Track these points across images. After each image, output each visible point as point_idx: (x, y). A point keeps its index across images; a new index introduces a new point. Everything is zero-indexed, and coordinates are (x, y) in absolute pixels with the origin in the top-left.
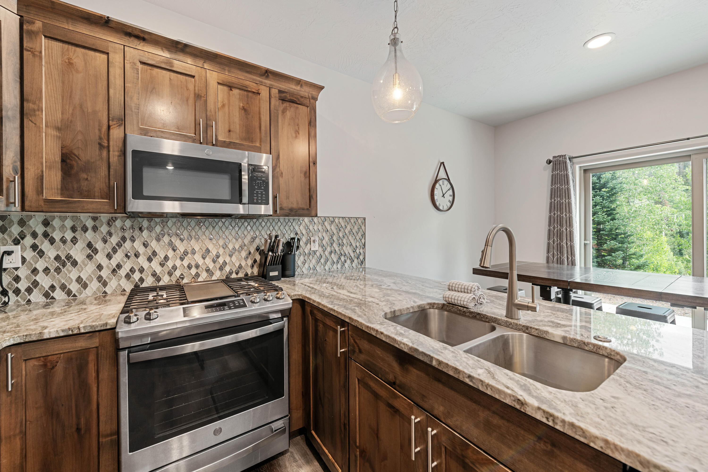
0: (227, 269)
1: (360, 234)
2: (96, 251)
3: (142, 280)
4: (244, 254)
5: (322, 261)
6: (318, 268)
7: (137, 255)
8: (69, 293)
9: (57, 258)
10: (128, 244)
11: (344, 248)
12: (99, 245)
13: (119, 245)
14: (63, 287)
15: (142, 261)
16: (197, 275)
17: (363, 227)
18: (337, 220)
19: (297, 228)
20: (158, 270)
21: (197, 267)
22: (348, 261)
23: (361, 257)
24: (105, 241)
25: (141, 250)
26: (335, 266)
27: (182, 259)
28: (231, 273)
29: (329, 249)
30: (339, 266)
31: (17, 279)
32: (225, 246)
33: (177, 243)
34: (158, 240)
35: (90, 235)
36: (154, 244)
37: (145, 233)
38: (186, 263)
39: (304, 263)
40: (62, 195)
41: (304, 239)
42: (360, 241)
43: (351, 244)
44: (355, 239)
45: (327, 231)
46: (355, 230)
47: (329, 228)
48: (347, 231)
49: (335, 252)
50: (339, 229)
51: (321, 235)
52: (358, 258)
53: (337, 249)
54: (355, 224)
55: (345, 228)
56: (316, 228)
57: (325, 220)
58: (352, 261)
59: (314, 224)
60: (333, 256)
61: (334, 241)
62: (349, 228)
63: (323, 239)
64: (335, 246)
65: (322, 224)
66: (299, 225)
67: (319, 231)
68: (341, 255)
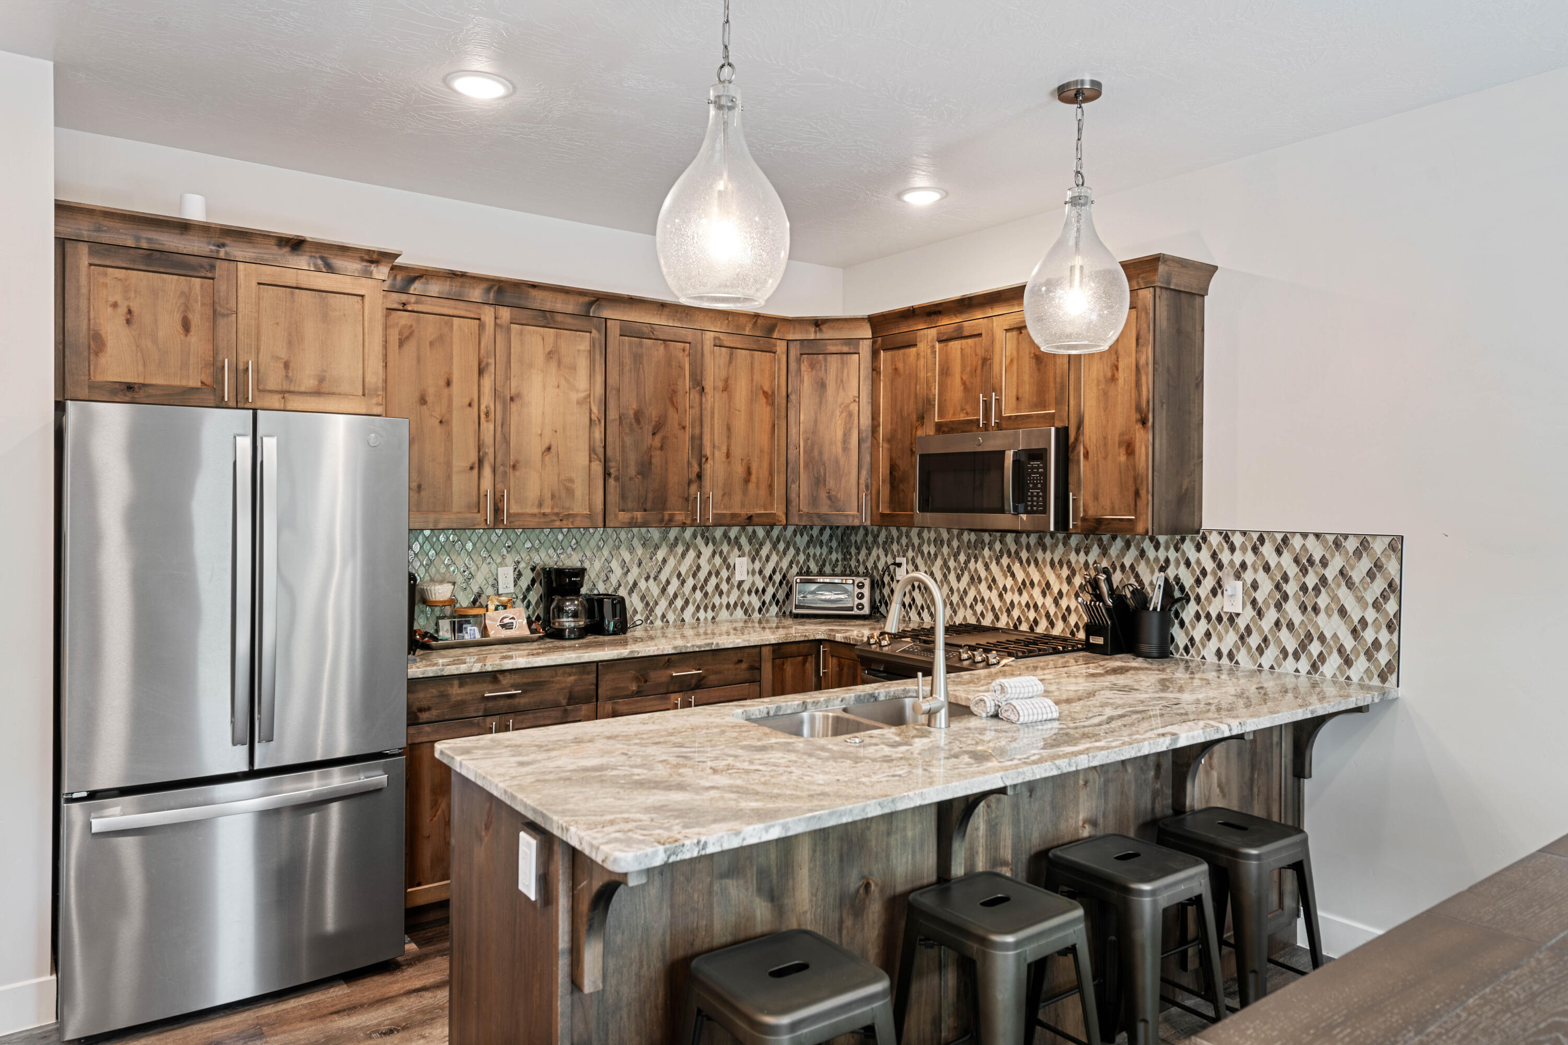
5: (1255, 641)
6: (1242, 657)
19: (1192, 554)
26: (1289, 666)
39: (1207, 635)
41: (1208, 583)
42: (1376, 605)
43: (1343, 612)
44: (1360, 600)
45: (1267, 568)
46: (1358, 573)
47: (1273, 560)
48: (1331, 573)
49: (1290, 626)
50: (1304, 564)
51: (1248, 576)
52: (1369, 655)
53: (1297, 617)
54: (1358, 554)
55: (1324, 563)
56: (1238, 558)
57: (1261, 540)
58: (1348, 662)
59: (1232, 549)
60: (1284, 633)
61: (1286, 597)
62: (1337, 563)
63: (1255, 586)
64: (1291, 609)
65: (1255, 549)
66: (1198, 549)
67: (1243, 566)
68: (1308, 638)
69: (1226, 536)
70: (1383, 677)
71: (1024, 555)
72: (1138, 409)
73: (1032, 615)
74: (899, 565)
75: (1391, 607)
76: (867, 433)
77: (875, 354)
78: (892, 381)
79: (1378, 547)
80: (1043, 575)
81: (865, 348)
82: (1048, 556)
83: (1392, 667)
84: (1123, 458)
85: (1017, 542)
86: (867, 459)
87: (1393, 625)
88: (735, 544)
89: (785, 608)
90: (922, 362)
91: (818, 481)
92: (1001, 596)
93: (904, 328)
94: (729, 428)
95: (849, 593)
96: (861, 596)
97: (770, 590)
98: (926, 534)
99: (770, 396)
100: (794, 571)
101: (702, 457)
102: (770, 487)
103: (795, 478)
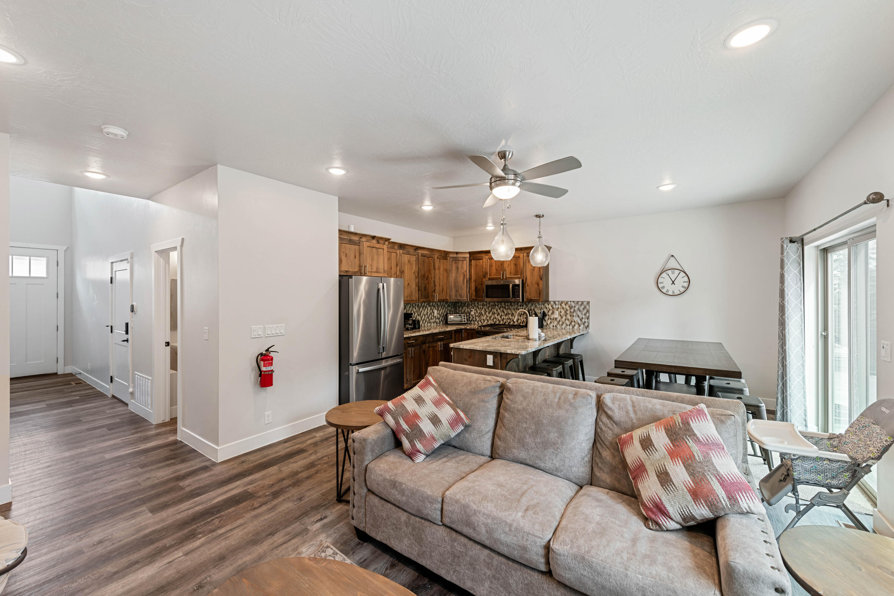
1: (585, 311)
2: (486, 312)
5: (561, 323)
6: (558, 326)
7: (495, 313)
9: (480, 313)
10: (493, 310)
11: (574, 318)
12: (487, 310)
13: (491, 310)
14: (481, 321)
15: (496, 315)
16: (510, 322)
17: (588, 307)
18: (569, 303)
19: (547, 306)
20: (500, 319)
21: (510, 319)
22: (577, 326)
23: (586, 324)
25: (496, 312)
26: (568, 327)
27: (506, 316)
28: (520, 323)
29: (564, 318)
30: (571, 327)
31: (473, 318)
33: (505, 310)
35: (485, 307)
36: (499, 310)
37: (497, 307)
39: (551, 323)
40: (475, 297)
41: (551, 312)
42: (585, 315)
43: (578, 316)
44: (582, 314)
45: (563, 308)
46: (581, 309)
47: (564, 307)
48: (576, 309)
49: (568, 320)
50: (571, 307)
51: (559, 310)
52: (584, 324)
53: (569, 318)
54: (581, 305)
55: (575, 307)
56: (557, 306)
57: (562, 303)
58: (580, 326)
59: (556, 305)
60: (567, 321)
61: (567, 314)
62: (577, 307)
63: (561, 312)
64: (568, 316)
65: (561, 305)
66: (548, 305)
67: (558, 308)
68: (572, 321)
69: (554, 302)
70: (586, 328)
71: (507, 307)
72: (540, 276)
73: (509, 321)
74: (472, 311)
75: (588, 315)
76: (468, 279)
77: (470, 261)
78: (475, 268)
79: (585, 303)
80: (511, 311)
81: (468, 259)
82: (513, 307)
83: (588, 326)
84: (537, 286)
85: (505, 304)
86: (468, 286)
87: (588, 318)
88: (434, 307)
89: (444, 322)
90: (484, 264)
91: (457, 291)
92: (501, 317)
93: (479, 255)
94: (439, 278)
95: (461, 318)
96: (464, 319)
97: (441, 318)
98: (479, 303)
99: (446, 270)
100: (445, 313)
101: (435, 286)
102: (447, 292)
103: (452, 290)
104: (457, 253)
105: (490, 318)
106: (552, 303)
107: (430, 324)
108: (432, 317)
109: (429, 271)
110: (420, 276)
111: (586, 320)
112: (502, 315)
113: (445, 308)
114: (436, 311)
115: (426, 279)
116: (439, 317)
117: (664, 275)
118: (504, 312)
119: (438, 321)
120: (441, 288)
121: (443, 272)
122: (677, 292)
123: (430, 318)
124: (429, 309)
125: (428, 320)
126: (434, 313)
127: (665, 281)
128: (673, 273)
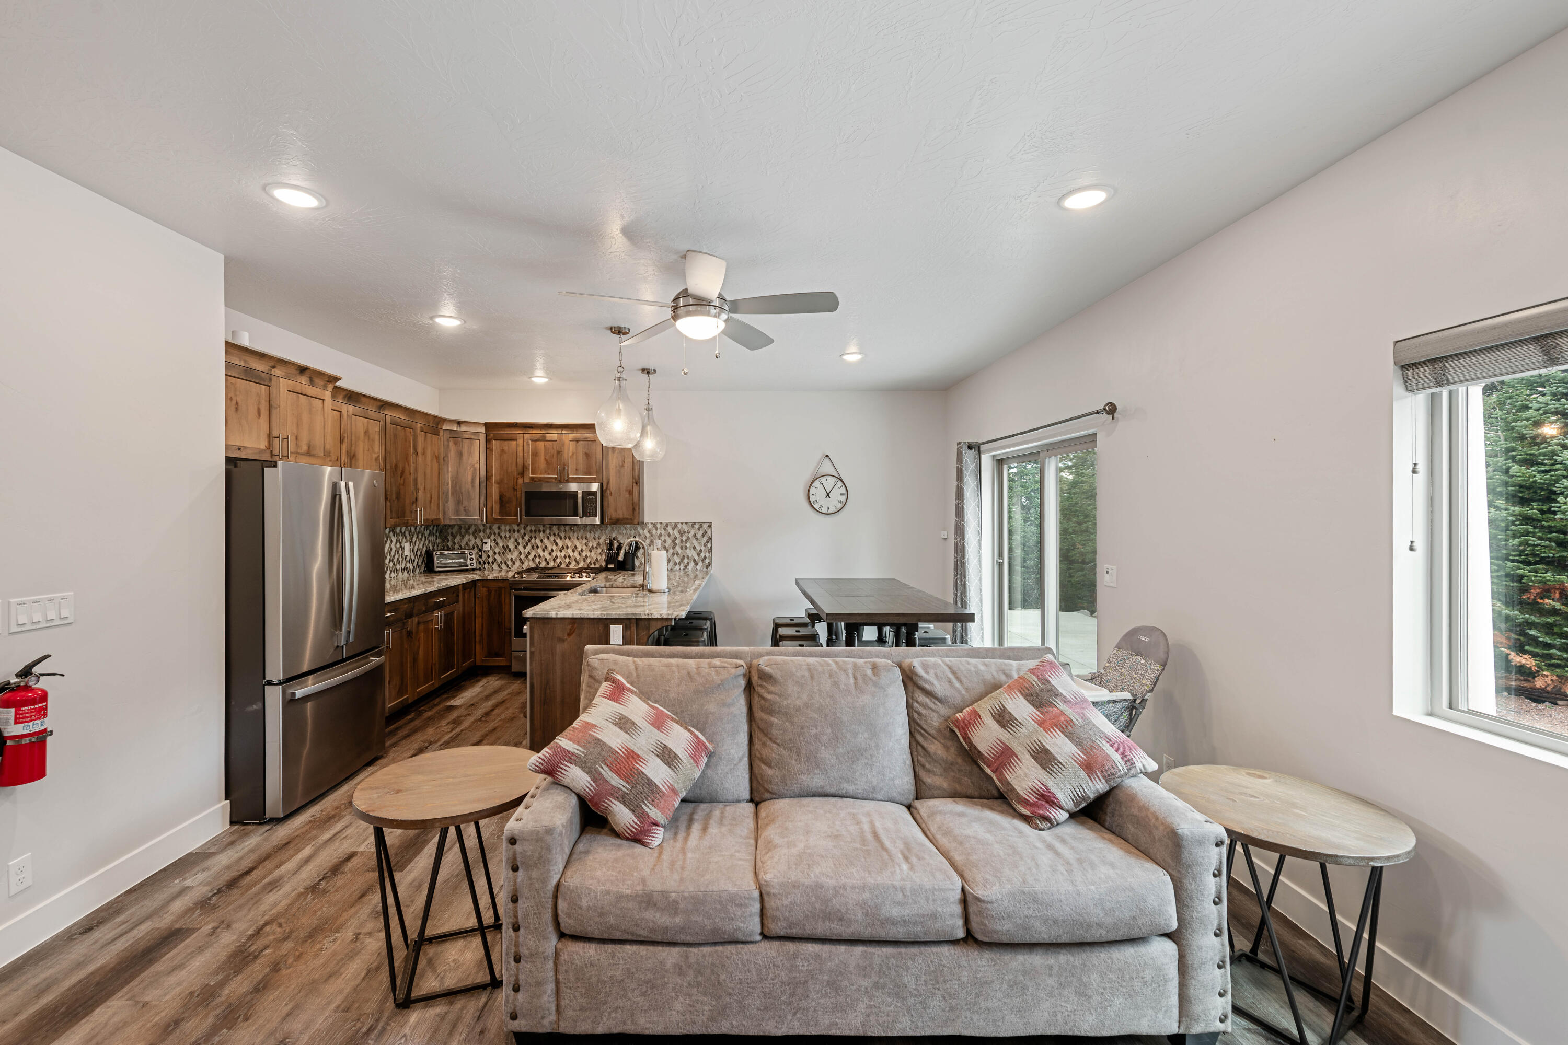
0: (588, 561)
1: (705, 539)
2: (519, 544)
3: (540, 563)
4: (599, 551)
7: (538, 547)
8: (508, 566)
9: (503, 546)
10: (533, 541)
11: (688, 551)
12: (520, 541)
13: (529, 541)
14: (505, 563)
15: (540, 551)
16: (570, 563)
17: (709, 532)
18: (679, 526)
19: (641, 532)
20: (548, 557)
21: (569, 557)
22: (692, 564)
23: (707, 561)
24: (523, 538)
25: (539, 544)
26: (677, 567)
27: (561, 551)
28: (590, 563)
29: (671, 551)
30: (682, 567)
31: (489, 556)
32: (586, 544)
33: (558, 541)
34: (548, 538)
35: (516, 534)
36: (546, 541)
37: (541, 534)
38: (563, 554)
40: (500, 515)
41: (648, 541)
42: (705, 545)
43: (694, 548)
44: (699, 543)
45: (669, 535)
46: (699, 535)
47: (671, 532)
48: (690, 536)
49: (678, 554)
50: (681, 533)
51: (663, 538)
52: (703, 561)
53: (680, 551)
54: (699, 529)
55: (689, 532)
56: (659, 532)
57: (667, 525)
58: (697, 564)
59: (657, 529)
60: (675, 557)
61: (675, 544)
62: (692, 532)
63: (665, 541)
64: (678, 548)
65: (665, 529)
66: (643, 529)
67: (661, 535)
68: (684, 557)
69: (654, 524)
70: (707, 567)
71: (563, 535)
72: (634, 478)
73: (567, 560)
74: (486, 543)
75: (709, 545)
76: (483, 479)
77: (488, 441)
78: (501, 455)
79: (705, 526)
80: (573, 542)
81: (482, 438)
83: (709, 564)
84: (627, 496)
85: (559, 529)
86: (484, 491)
87: (710, 551)
88: (404, 535)
89: (422, 570)
90: (520, 449)
91: (459, 502)
92: (550, 554)
93: (508, 431)
94: (425, 473)
95: (465, 558)
96: (472, 559)
97: (416, 560)
98: (503, 528)
99: (437, 458)
100: (425, 549)
101: (417, 490)
102: (438, 504)
103: (447, 501)
104: (459, 423)
105: (527, 556)
106: (650, 526)
107: (396, 574)
108: (400, 559)
109: (406, 459)
110: (388, 467)
111: (707, 555)
112: (552, 550)
113: (423, 539)
114: (407, 546)
115: (399, 473)
116: (413, 557)
117: (816, 484)
118: (557, 544)
119: (410, 566)
120: (429, 496)
121: (432, 460)
122: (832, 510)
123: (395, 560)
124: (394, 540)
125: (391, 564)
126: (403, 549)
127: (818, 492)
128: (828, 481)
